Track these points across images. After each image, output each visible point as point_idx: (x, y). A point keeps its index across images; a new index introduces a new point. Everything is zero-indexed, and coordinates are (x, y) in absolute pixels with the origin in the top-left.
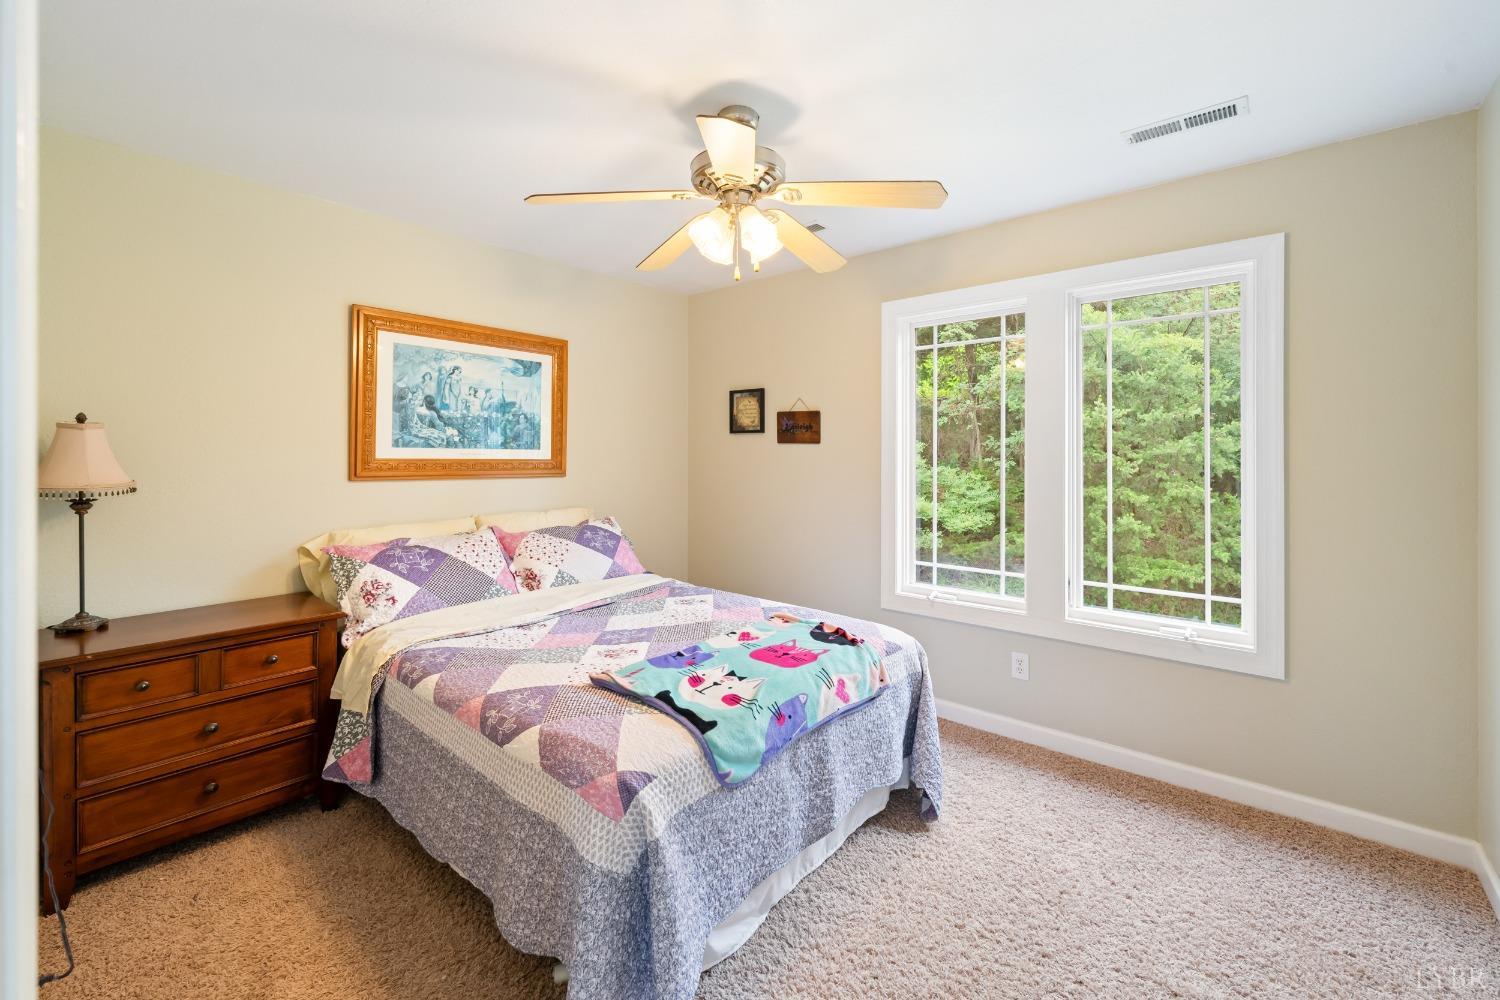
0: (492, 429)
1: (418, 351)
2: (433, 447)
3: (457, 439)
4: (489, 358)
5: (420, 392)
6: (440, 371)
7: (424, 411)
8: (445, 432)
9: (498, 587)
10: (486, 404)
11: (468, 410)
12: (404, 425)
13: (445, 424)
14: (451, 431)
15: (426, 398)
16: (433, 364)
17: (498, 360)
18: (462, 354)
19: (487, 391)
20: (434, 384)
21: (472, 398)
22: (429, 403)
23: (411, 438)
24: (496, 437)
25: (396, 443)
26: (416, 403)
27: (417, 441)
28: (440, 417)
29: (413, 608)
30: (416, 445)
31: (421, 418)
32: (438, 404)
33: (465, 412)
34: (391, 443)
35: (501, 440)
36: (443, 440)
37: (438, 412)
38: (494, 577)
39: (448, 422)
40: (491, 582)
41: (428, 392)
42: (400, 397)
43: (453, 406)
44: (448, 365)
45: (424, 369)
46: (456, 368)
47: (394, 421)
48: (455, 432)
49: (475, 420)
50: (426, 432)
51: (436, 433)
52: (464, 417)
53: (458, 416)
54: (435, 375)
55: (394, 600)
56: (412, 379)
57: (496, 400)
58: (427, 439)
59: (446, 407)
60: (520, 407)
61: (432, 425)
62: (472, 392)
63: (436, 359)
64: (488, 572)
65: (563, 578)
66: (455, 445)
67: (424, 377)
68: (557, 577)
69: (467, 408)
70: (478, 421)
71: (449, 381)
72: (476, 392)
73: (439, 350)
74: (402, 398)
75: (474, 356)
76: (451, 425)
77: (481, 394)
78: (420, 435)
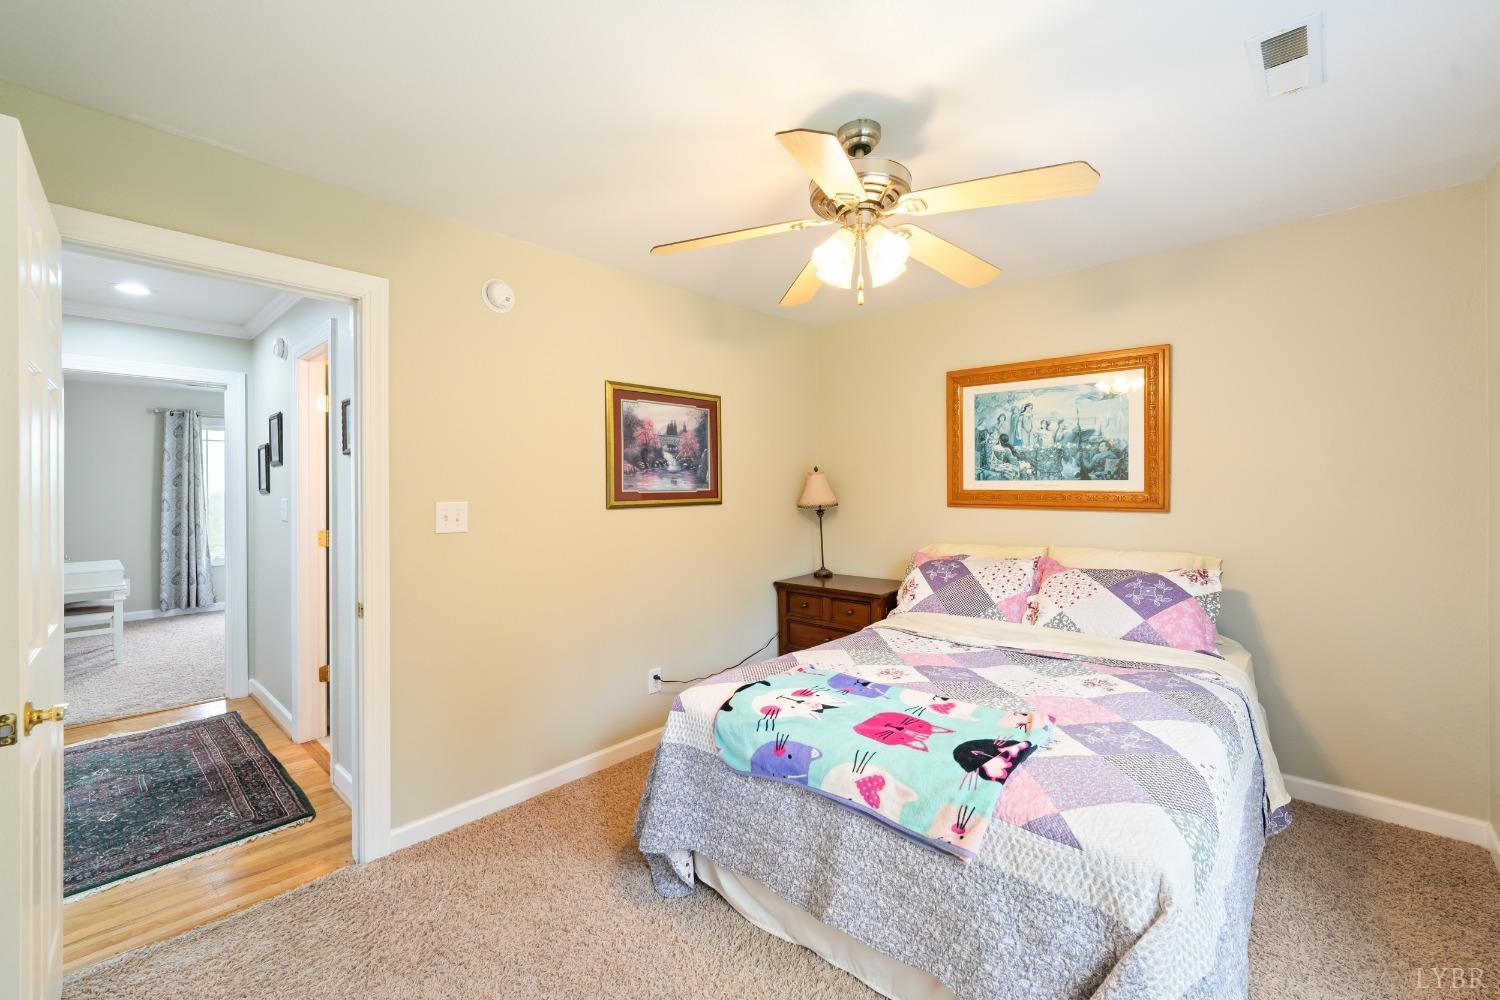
0: (1067, 460)
1: (994, 397)
2: (1007, 479)
3: (1029, 471)
4: (1062, 389)
5: (996, 432)
6: (1013, 410)
7: (999, 448)
8: (1018, 465)
9: (995, 611)
10: (1059, 435)
11: (1041, 444)
12: (983, 462)
13: (1019, 458)
14: (1024, 465)
15: (1001, 437)
16: (1007, 405)
17: (1073, 388)
18: (1033, 391)
19: (1060, 422)
20: (1007, 424)
21: (1044, 431)
22: (1004, 440)
23: (990, 472)
24: (1071, 468)
25: (978, 478)
26: (993, 442)
27: (994, 474)
28: (1014, 452)
29: (924, 607)
30: (994, 479)
31: (997, 454)
32: (1011, 441)
33: (1037, 445)
34: (974, 477)
35: (1077, 470)
36: (1017, 473)
37: (1011, 448)
38: (996, 601)
39: (1021, 457)
40: (991, 604)
41: (1003, 431)
42: (981, 437)
43: (1025, 441)
44: (1020, 404)
45: (999, 411)
46: (1028, 405)
47: (977, 459)
48: (1028, 465)
49: (1048, 453)
50: (1002, 466)
51: (1010, 467)
52: (1036, 451)
53: (1031, 449)
54: (1008, 415)
55: (914, 596)
56: (990, 422)
57: (1069, 431)
58: (1002, 473)
59: (1019, 442)
60: (1101, 434)
61: (1007, 460)
62: (1044, 425)
63: (1009, 401)
64: (993, 596)
65: (1061, 621)
66: (1028, 478)
67: (999, 419)
68: (1055, 618)
69: (1040, 441)
70: (1051, 453)
71: (1021, 418)
72: (1048, 425)
73: (1011, 392)
74: (982, 439)
75: (1046, 390)
76: (1025, 459)
77: (1054, 426)
78: (997, 469)
